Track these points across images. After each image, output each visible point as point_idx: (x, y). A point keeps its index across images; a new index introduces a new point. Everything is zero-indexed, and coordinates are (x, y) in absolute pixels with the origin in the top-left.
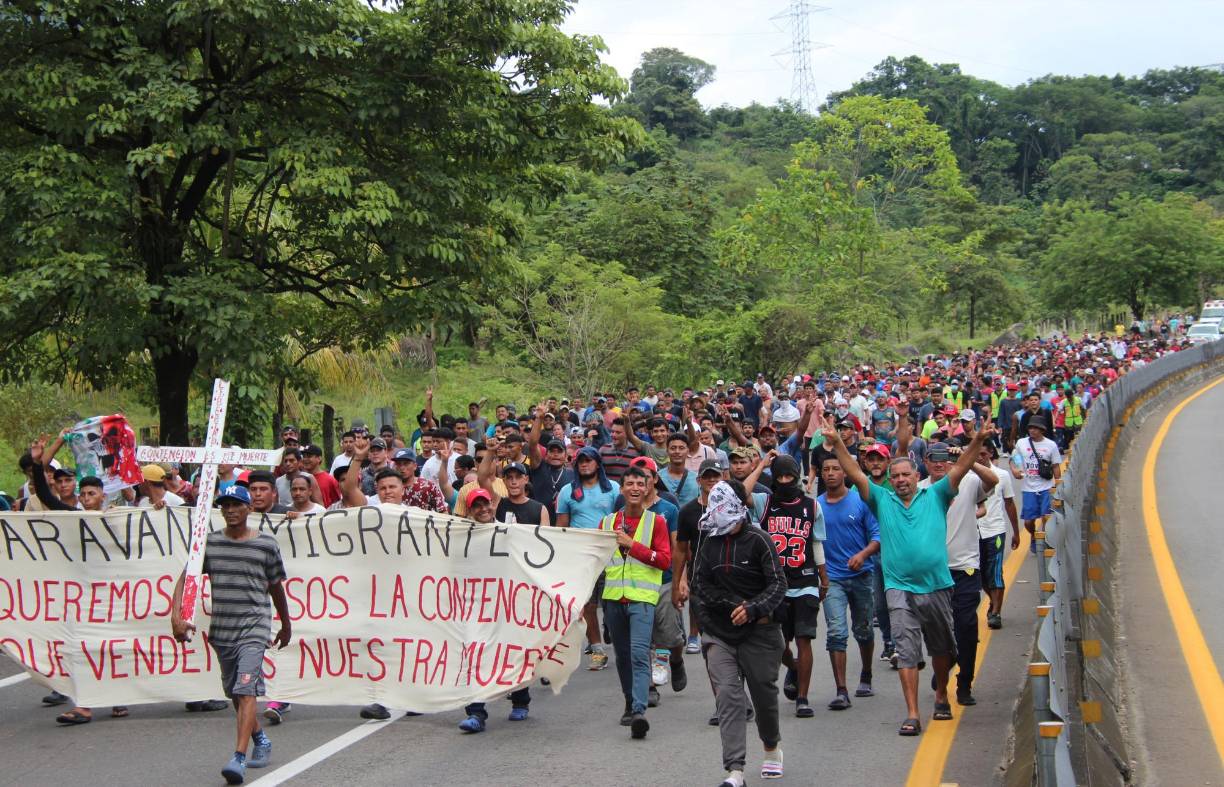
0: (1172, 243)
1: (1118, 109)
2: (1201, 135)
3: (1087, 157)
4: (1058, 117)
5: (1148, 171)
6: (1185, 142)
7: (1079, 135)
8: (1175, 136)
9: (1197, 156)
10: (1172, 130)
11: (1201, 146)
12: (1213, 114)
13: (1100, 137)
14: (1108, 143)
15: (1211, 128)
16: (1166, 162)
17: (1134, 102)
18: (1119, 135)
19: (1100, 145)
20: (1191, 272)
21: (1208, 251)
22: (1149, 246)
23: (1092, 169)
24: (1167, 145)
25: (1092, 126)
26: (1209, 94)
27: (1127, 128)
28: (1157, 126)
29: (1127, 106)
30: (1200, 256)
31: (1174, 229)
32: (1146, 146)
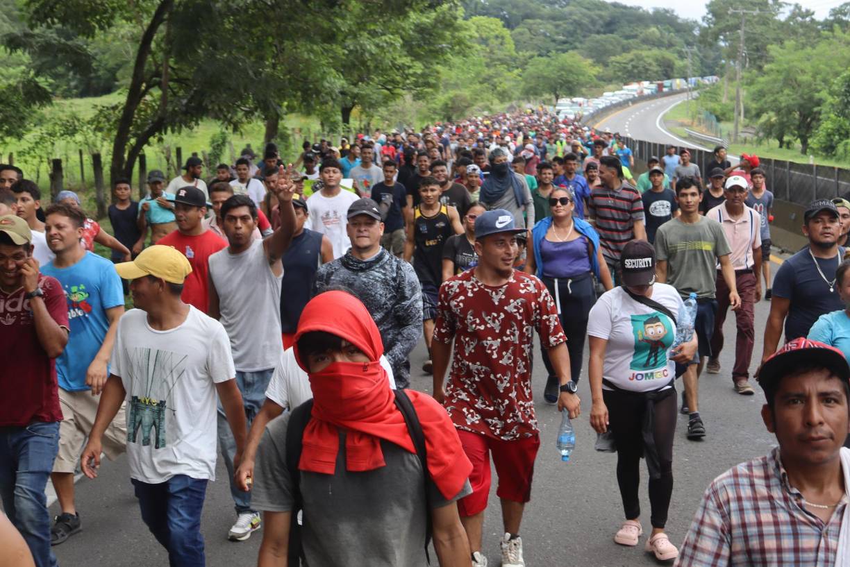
0: (571, 71)
1: (539, 10)
2: (572, 24)
3: (526, 30)
4: (514, 12)
5: (550, 37)
6: (565, 26)
7: (523, 20)
8: (560, 22)
9: (569, 32)
10: (559, 20)
11: (571, 28)
12: (575, 15)
13: (530, 21)
14: (534, 24)
15: (575, 21)
16: (558, 34)
17: (544, 7)
18: (539, 21)
19: (531, 24)
20: (578, 83)
21: (584, 75)
22: (563, 73)
23: (528, 35)
24: (557, 26)
25: (527, 16)
26: (573, 6)
27: (542, 18)
28: (554, 18)
29: (542, 9)
30: (581, 77)
31: (572, 66)
32: (550, 27)
